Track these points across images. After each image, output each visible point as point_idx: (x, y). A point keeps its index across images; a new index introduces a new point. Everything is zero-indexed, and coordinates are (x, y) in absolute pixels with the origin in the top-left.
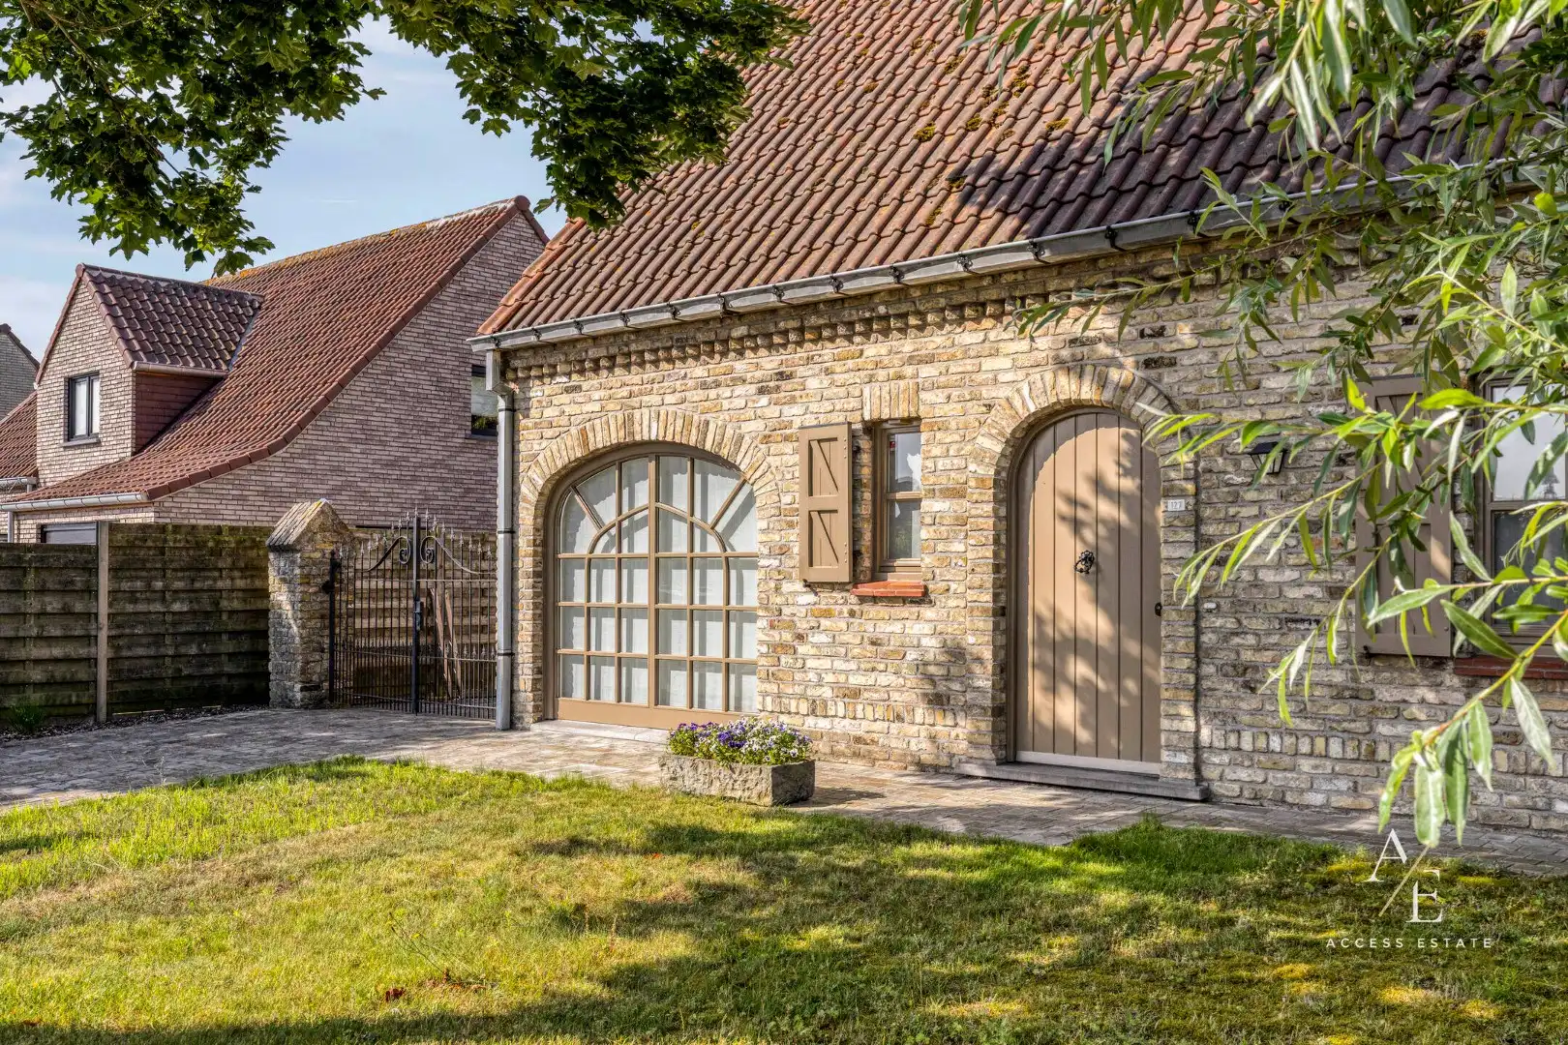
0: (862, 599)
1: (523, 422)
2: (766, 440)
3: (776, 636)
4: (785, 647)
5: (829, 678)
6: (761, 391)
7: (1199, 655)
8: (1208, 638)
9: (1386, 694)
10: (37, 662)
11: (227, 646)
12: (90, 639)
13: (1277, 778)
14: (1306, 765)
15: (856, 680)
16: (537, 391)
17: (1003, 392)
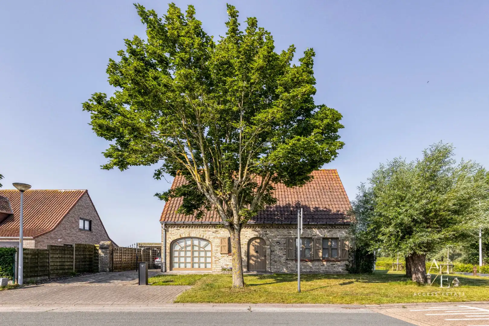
0: (229, 255)
1: (167, 233)
2: (214, 238)
3: (215, 259)
4: (217, 261)
5: (224, 263)
6: (213, 233)
7: (271, 260)
8: (272, 258)
9: (288, 263)
10: (67, 265)
11: (87, 263)
12: (72, 262)
13: (278, 270)
14: (281, 269)
15: (228, 264)
16: (170, 229)
17: (248, 235)
